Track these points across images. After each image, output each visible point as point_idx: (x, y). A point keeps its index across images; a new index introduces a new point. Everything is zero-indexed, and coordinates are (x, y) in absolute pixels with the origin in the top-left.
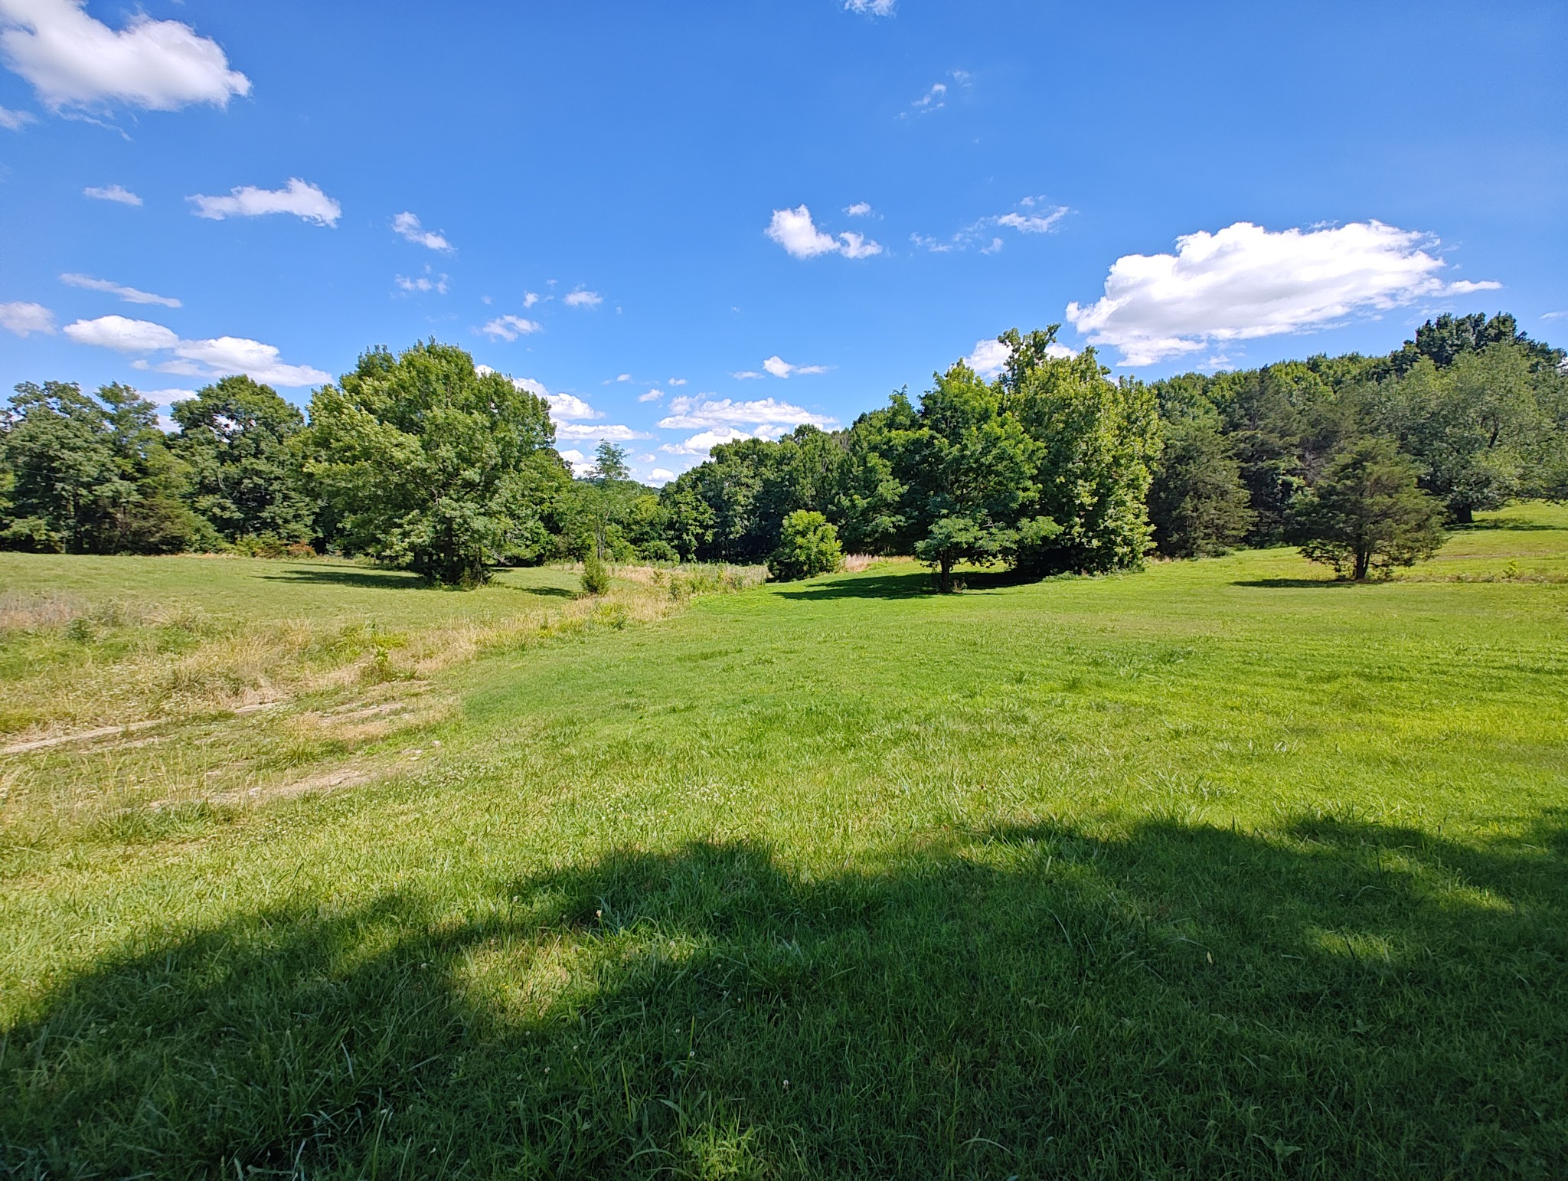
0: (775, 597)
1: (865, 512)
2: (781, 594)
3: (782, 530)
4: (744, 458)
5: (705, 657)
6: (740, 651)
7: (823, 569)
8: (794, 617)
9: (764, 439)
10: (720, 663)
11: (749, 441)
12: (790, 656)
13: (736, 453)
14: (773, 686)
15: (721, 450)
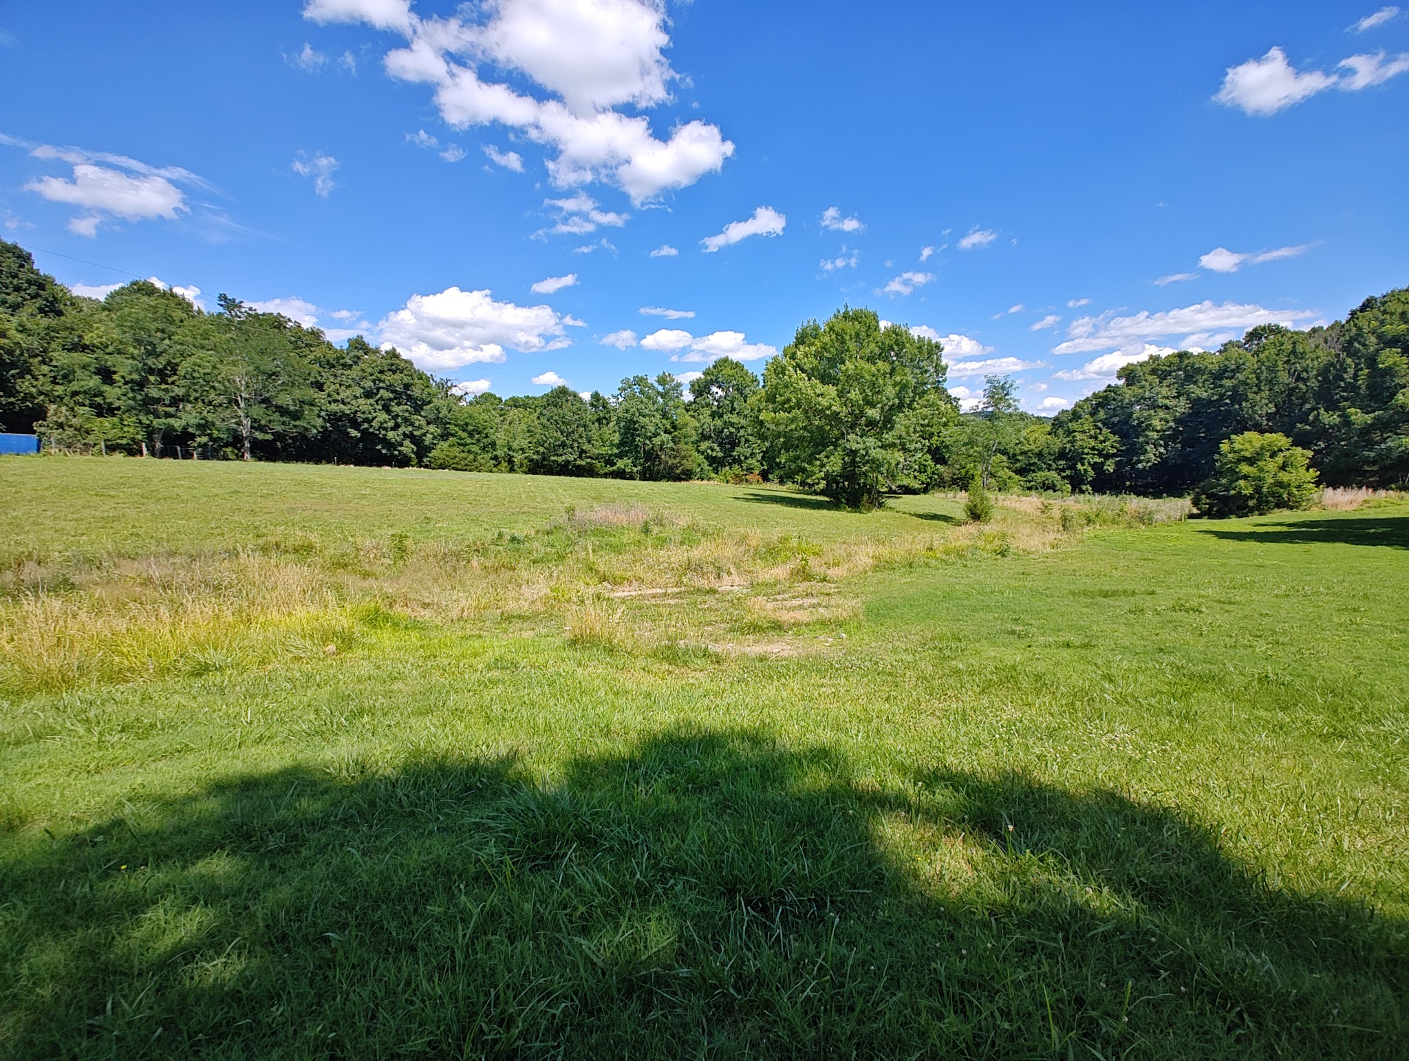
0: (1201, 535)
1: (1366, 430)
2: (1211, 532)
3: (1217, 457)
4: (1163, 376)
5: (1105, 595)
6: (1153, 593)
7: (1281, 504)
8: (1233, 562)
9: (1195, 351)
10: (1125, 604)
11: (1173, 356)
12: (1227, 607)
13: (1153, 372)
14: (1203, 640)
15: (1132, 371)
